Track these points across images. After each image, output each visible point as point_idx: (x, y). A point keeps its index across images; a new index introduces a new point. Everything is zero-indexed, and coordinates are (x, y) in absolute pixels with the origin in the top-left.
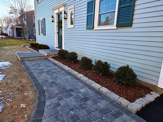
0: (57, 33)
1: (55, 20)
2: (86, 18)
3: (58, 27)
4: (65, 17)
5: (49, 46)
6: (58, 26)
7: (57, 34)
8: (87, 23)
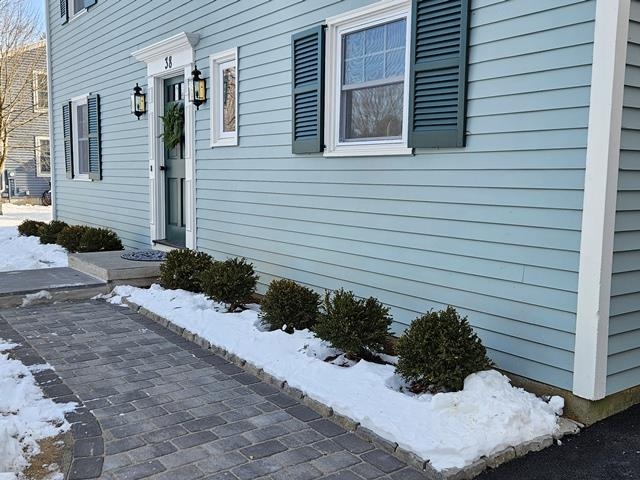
0: (162, 168)
1: (151, 108)
2: (289, 102)
3: (166, 140)
4: (196, 94)
5: (120, 235)
6: (167, 136)
7: (162, 173)
8: (296, 128)
